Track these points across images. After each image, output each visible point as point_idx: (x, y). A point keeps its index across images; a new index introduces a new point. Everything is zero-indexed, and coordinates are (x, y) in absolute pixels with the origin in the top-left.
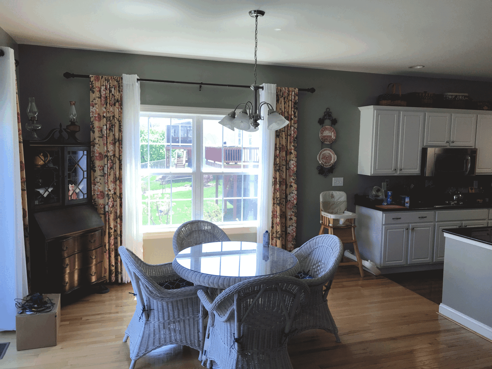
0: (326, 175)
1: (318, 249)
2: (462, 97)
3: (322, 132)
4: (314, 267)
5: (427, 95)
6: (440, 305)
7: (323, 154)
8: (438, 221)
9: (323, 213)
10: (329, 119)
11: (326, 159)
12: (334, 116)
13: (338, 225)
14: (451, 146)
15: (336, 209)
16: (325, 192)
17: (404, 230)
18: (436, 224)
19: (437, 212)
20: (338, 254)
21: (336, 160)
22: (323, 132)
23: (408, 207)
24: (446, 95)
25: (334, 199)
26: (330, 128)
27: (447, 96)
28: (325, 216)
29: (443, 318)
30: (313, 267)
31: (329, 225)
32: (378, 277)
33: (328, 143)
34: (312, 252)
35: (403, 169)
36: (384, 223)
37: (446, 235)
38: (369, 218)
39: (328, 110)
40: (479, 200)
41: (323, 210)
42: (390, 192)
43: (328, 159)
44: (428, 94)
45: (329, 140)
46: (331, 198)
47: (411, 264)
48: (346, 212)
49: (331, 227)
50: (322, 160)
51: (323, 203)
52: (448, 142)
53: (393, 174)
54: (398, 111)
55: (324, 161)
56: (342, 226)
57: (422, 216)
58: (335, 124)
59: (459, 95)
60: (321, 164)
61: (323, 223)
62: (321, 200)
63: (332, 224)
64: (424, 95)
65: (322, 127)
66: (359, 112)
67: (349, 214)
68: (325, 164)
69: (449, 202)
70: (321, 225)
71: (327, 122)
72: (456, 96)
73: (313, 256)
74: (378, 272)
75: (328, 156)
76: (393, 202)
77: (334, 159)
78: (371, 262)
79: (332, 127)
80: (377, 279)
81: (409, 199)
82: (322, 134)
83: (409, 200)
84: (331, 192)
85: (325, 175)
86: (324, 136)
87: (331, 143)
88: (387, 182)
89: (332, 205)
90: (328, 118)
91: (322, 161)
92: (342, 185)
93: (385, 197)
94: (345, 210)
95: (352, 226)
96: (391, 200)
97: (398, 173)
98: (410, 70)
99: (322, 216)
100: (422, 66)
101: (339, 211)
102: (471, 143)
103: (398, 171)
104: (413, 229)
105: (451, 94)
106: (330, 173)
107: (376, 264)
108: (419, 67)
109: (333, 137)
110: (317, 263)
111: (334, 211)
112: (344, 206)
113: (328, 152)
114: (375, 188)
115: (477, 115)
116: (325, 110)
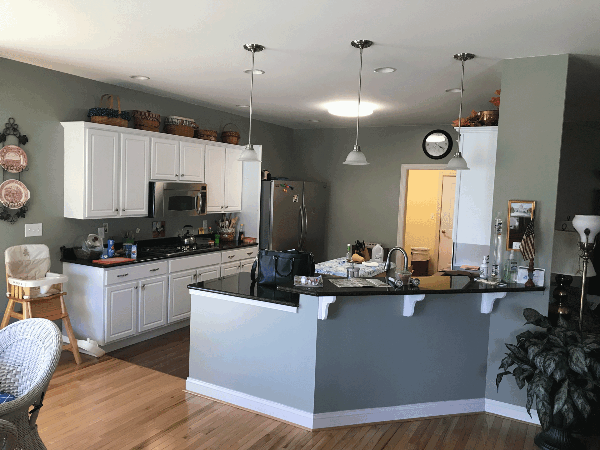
0: (14, 221)
1: (14, 345)
2: (189, 123)
3: (3, 154)
4: (9, 376)
5: (151, 115)
6: (186, 380)
7: (6, 189)
8: (172, 273)
9: (11, 281)
10: (14, 135)
11: (11, 196)
12: (23, 131)
13: (39, 296)
14: (181, 181)
15: (33, 272)
16: (13, 248)
17: (132, 290)
18: (170, 276)
19: (170, 261)
20: (54, 348)
21: (29, 197)
22: (5, 155)
23: (135, 259)
24: (172, 118)
25: (28, 256)
26: (17, 149)
27: (173, 120)
28: (15, 284)
29: (191, 395)
30: (7, 376)
31: (23, 298)
32: (100, 359)
33: (15, 171)
34: (3, 351)
35: (127, 209)
36: (106, 284)
37: (192, 292)
38: (84, 278)
39: (12, 121)
40: (211, 243)
41: (11, 275)
42: (111, 241)
43: (15, 196)
44: (153, 115)
45: (15, 167)
46: (25, 255)
47: (142, 332)
48: (49, 274)
49: (27, 301)
50: (5, 197)
51: (11, 265)
52: (177, 176)
53: (115, 216)
54: (118, 132)
55: (9, 199)
56: (44, 297)
57: (154, 269)
58: (24, 144)
59: (185, 121)
60: (5, 204)
61: (13, 295)
62: (7, 260)
63: (29, 295)
64: (147, 114)
65: (3, 146)
66: (63, 129)
67: (54, 278)
68: (11, 204)
69: (181, 248)
70: (8, 299)
71: (11, 139)
72: (183, 121)
73: (5, 359)
74: (102, 352)
75: (16, 191)
76: (116, 254)
77: (26, 196)
78: (92, 341)
79: (19, 148)
80: (100, 362)
81: (136, 248)
82: (3, 157)
83: (136, 250)
84: (23, 247)
85: (11, 222)
86: (8, 161)
87: (20, 171)
88: (105, 226)
89: (27, 265)
90: (12, 133)
91: (6, 199)
92: (41, 234)
93: (104, 247)
94: (47, 272)
95: (60, 293)
96: (113, 251)
97: (120, 215)
98: (131, 80)
99: (10, 285)
100: (147, 77)
101: (38, 273)
102: (200, 177)
103: (121, 211)
104: (143, 286)
105: (177, 117)
106: (20, 217)
107: (98, 342)
108: (142, 78)
109: (23, 163)
110: (14, 369)
111: (29, 275)
112: (46, 265)
113: (14, 185)
114: (91, 236)
115: (205, 146)
116: (6, 121)
